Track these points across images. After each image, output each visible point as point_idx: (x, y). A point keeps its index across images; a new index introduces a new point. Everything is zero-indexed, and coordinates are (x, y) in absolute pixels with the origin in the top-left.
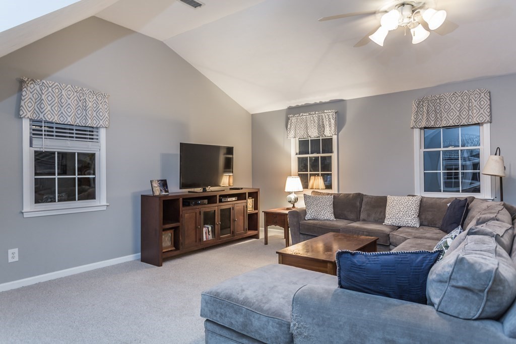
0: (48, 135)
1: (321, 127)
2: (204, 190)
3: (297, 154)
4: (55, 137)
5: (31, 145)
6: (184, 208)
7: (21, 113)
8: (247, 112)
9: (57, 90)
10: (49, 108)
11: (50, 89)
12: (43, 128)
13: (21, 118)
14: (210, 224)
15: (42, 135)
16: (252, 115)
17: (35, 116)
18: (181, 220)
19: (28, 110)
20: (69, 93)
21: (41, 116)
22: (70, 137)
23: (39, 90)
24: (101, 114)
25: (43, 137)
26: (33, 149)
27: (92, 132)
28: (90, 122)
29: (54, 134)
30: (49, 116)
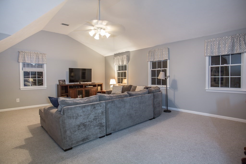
0: (27, 67)
1: (123, 61)
2: (80, 83)
3: (117, 71)
4: (30, 67)
5: (22, 70)
6: (70, 89)
7: (19, 61)
8: (103, 56)
9: (29, 54)
10: (27, 59)
11: (27, 54)
12: (26, 65)
13: (19, 62)
14: (81, 95)
15: (25, 67)
16: (105, 57)
17: (23, 61)
18: (69, 92)
19: (21, 60)
20: (33, 54)
21: (25, 62)
22: (34, 67)
23: (24, 54)
24: (44, 60)
25: (26, 67)
26: (23, 71)
27: (42, 65)
28: (40, 62)
29: (30, 66)
30: (27, 61)
